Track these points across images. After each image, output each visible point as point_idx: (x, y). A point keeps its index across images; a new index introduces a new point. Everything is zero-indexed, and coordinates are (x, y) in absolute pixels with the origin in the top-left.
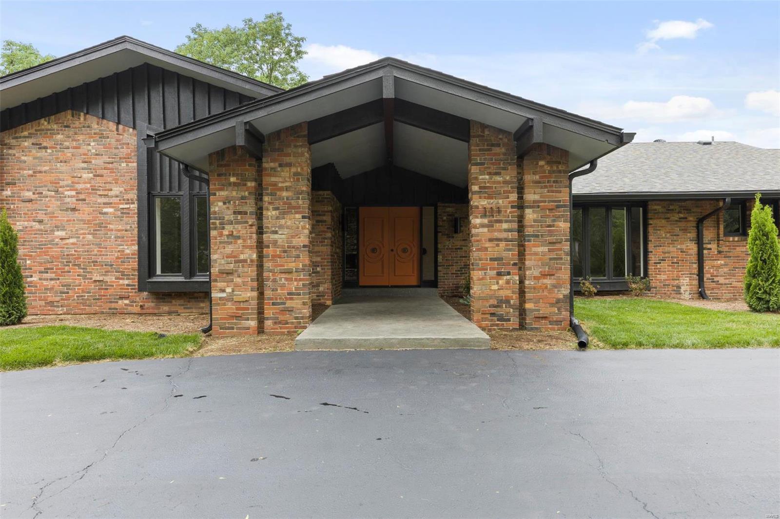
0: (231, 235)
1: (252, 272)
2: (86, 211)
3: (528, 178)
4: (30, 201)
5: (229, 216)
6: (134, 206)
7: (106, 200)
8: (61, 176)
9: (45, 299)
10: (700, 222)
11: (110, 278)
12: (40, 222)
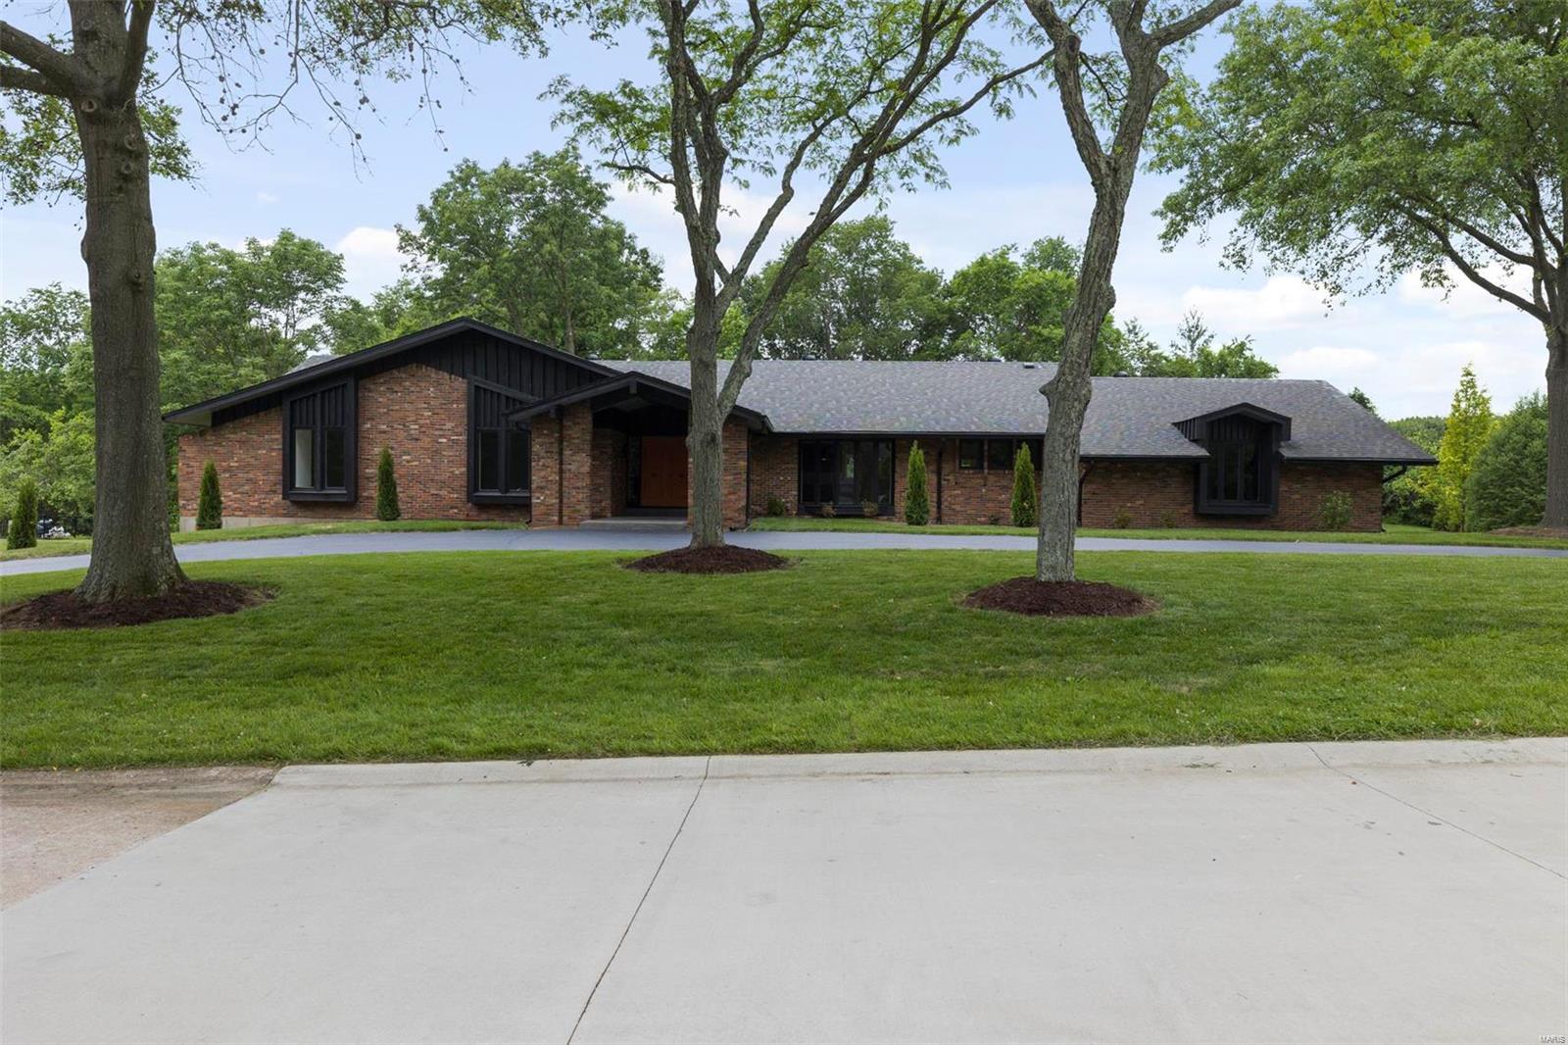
0: (544, 465)
1: (556, 487)
2: (426, 441)
4: (384, 432)
5: (542, 454)
6: (464, 438)
7: (441, 433)
8: (407, 414)
10: (940, 455)
11: (443, 493)
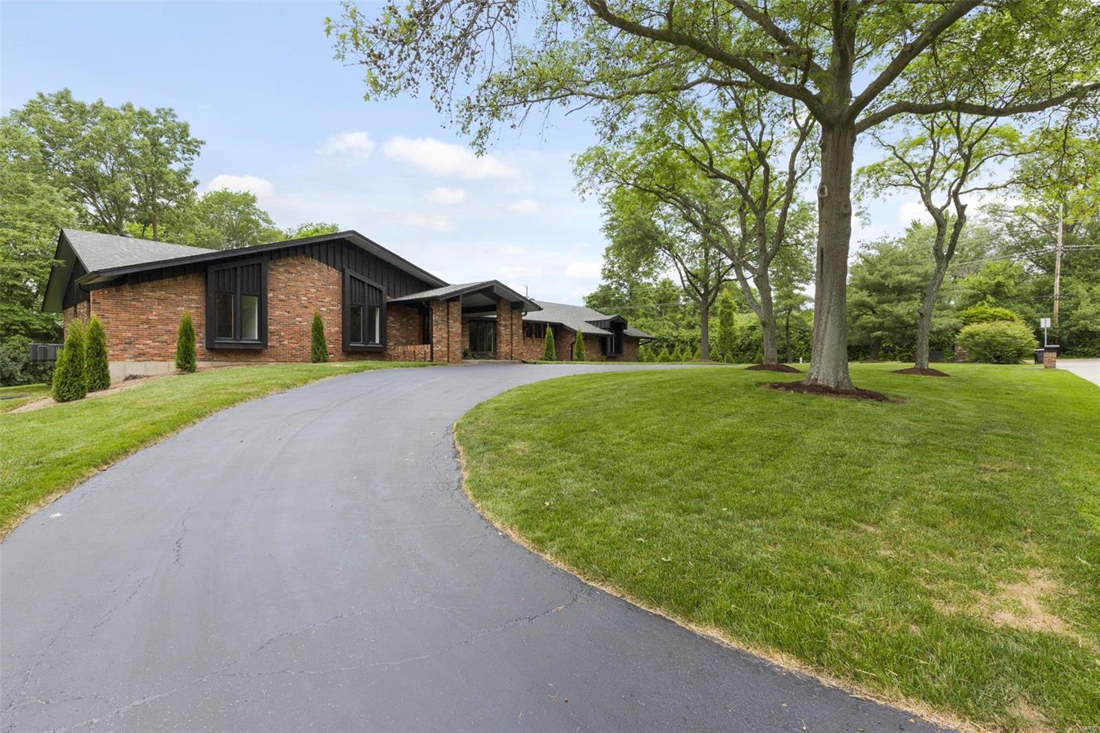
0: (439, 328)
1: (446, 341)
3: (514, 316)
5: (440, 321)
7: (322, 304)
8: (300, 289)
9: (291, 354)
12: (289, 312)
